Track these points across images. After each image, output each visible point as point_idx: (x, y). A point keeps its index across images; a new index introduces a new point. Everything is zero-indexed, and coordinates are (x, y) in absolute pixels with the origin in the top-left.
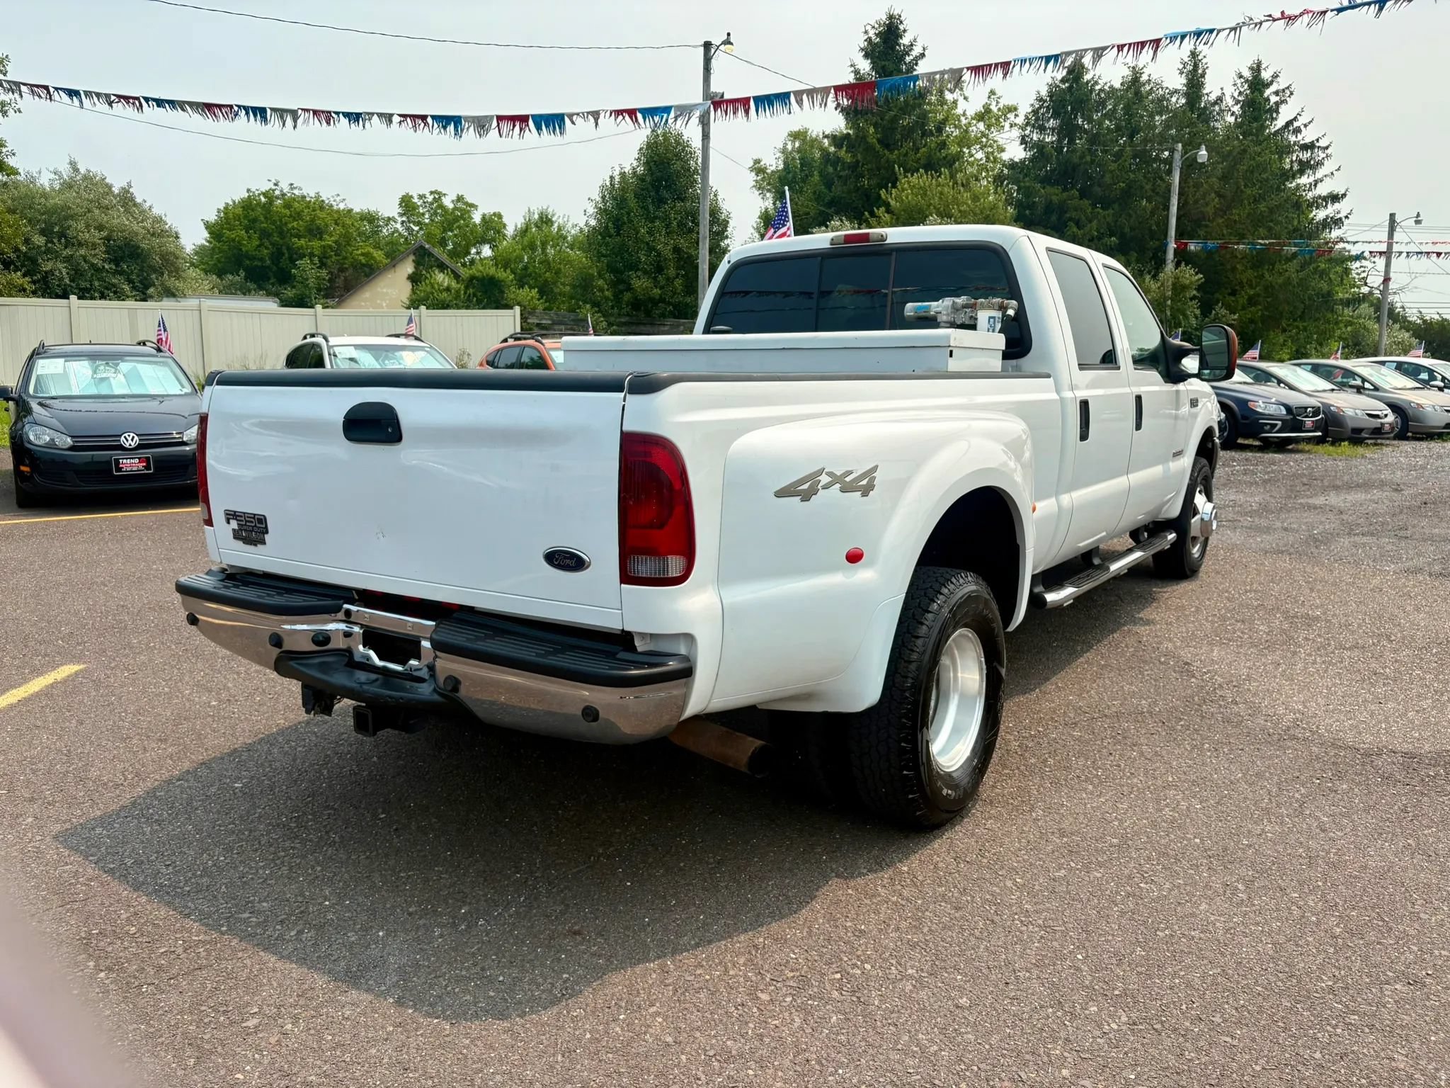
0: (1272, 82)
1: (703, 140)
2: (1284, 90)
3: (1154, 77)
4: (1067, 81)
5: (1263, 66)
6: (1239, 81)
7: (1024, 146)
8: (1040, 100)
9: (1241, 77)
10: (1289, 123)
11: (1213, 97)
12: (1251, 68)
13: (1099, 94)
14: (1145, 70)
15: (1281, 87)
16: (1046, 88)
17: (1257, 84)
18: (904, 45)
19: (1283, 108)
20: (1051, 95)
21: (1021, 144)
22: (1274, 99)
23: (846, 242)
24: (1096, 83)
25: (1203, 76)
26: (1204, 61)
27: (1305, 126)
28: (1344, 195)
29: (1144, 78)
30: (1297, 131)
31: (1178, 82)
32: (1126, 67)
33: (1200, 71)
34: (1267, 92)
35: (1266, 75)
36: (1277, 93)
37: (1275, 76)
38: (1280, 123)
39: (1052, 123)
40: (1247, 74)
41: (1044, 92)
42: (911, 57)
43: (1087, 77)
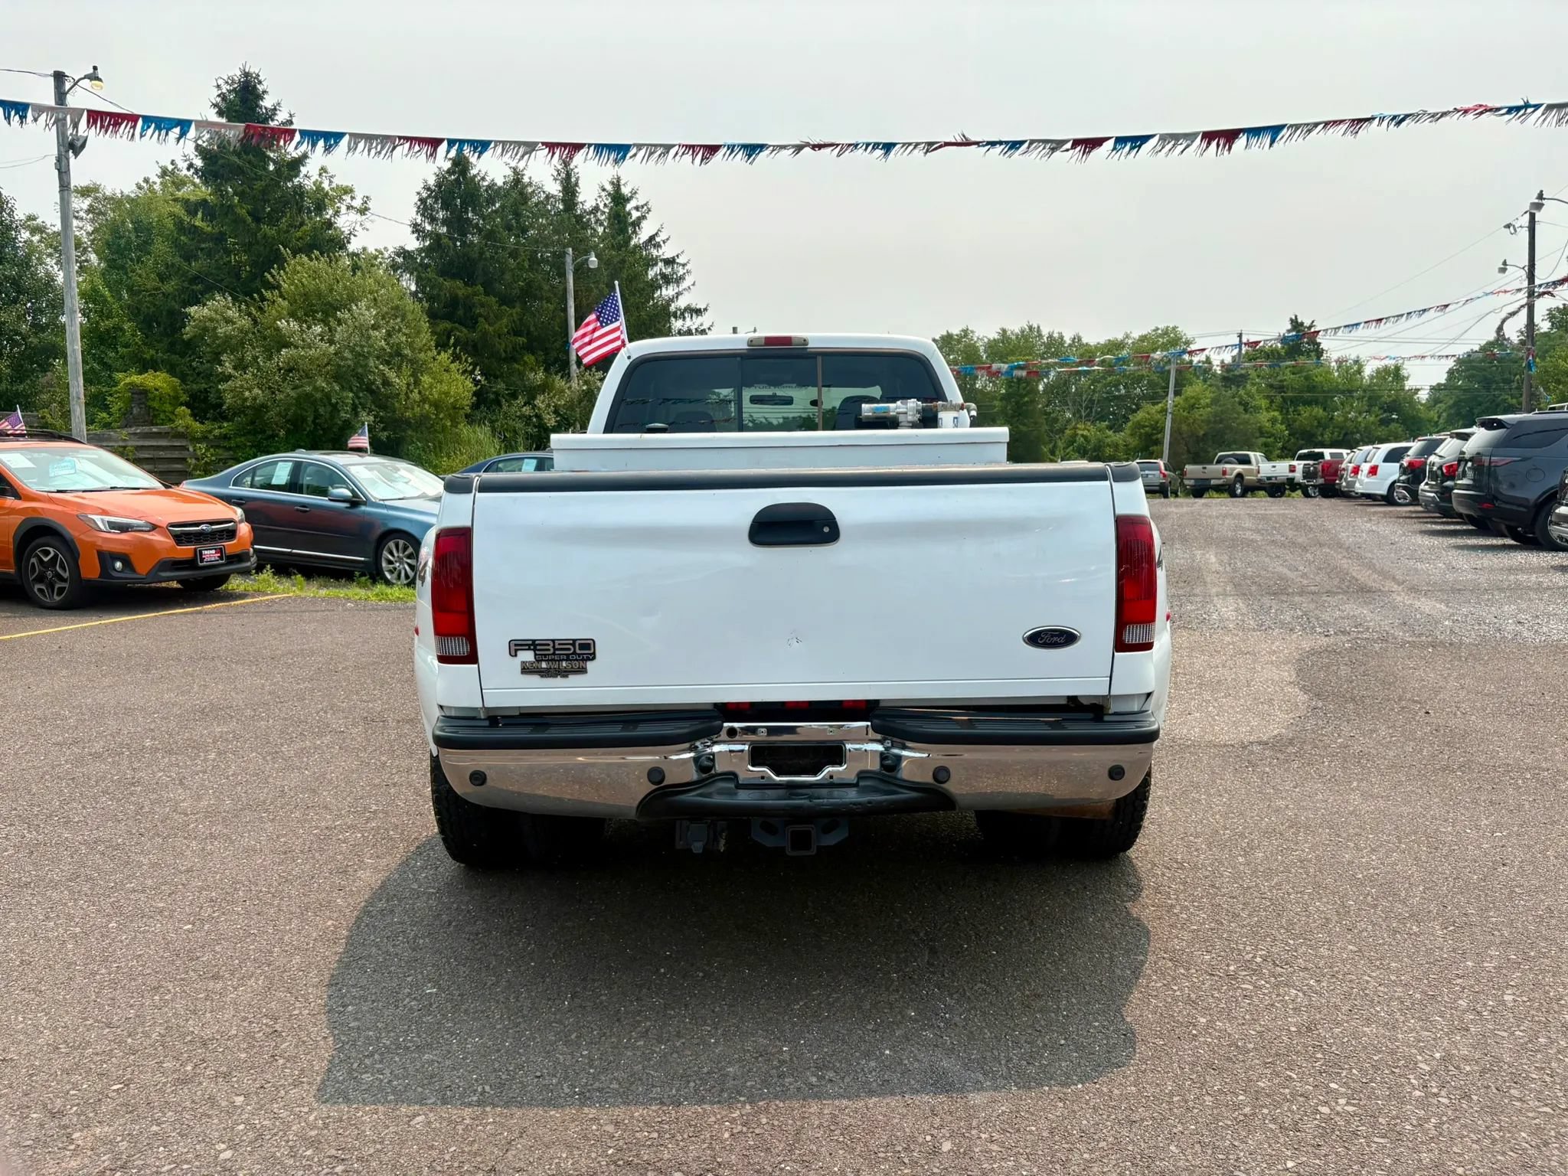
0: (632, 197)
1: (61, 191)
2: (643, 207)
3: (535, 180)
4: (454, 173)
5: (622, 182)
6: (603, 194)
7: (416, 235)
8: (427, 188)
9: (604, 190)
10: (652, 238)
11: (588, 206)
12: (612, 183)
13: (486, 190)
14: (525, 172)
15: (640, 203)
16: (434, 178)
17: (618, 199)
18: (266, 108)
19: (644, 224)
20: (439, 185)
21: (413, 232)
22: (635, 214)
23: (766, 344)
24: (483, 179)
25: (576, 184)
26: (576, 170)
27: (664, 242)
28: (706, 309)
29: (526, 180)
30: (658, 246)
31: (554, 188)
32: (507, 167)
33: (573, 180)
34: (629, 207)
35: (626, 191)
36: (637, 208)
37: (634, 193)
38: (643, 236)
39: (441, 215)
40: (609, 188)
41: (432, 181)
42: (276, 123)
43: (473, 172)
